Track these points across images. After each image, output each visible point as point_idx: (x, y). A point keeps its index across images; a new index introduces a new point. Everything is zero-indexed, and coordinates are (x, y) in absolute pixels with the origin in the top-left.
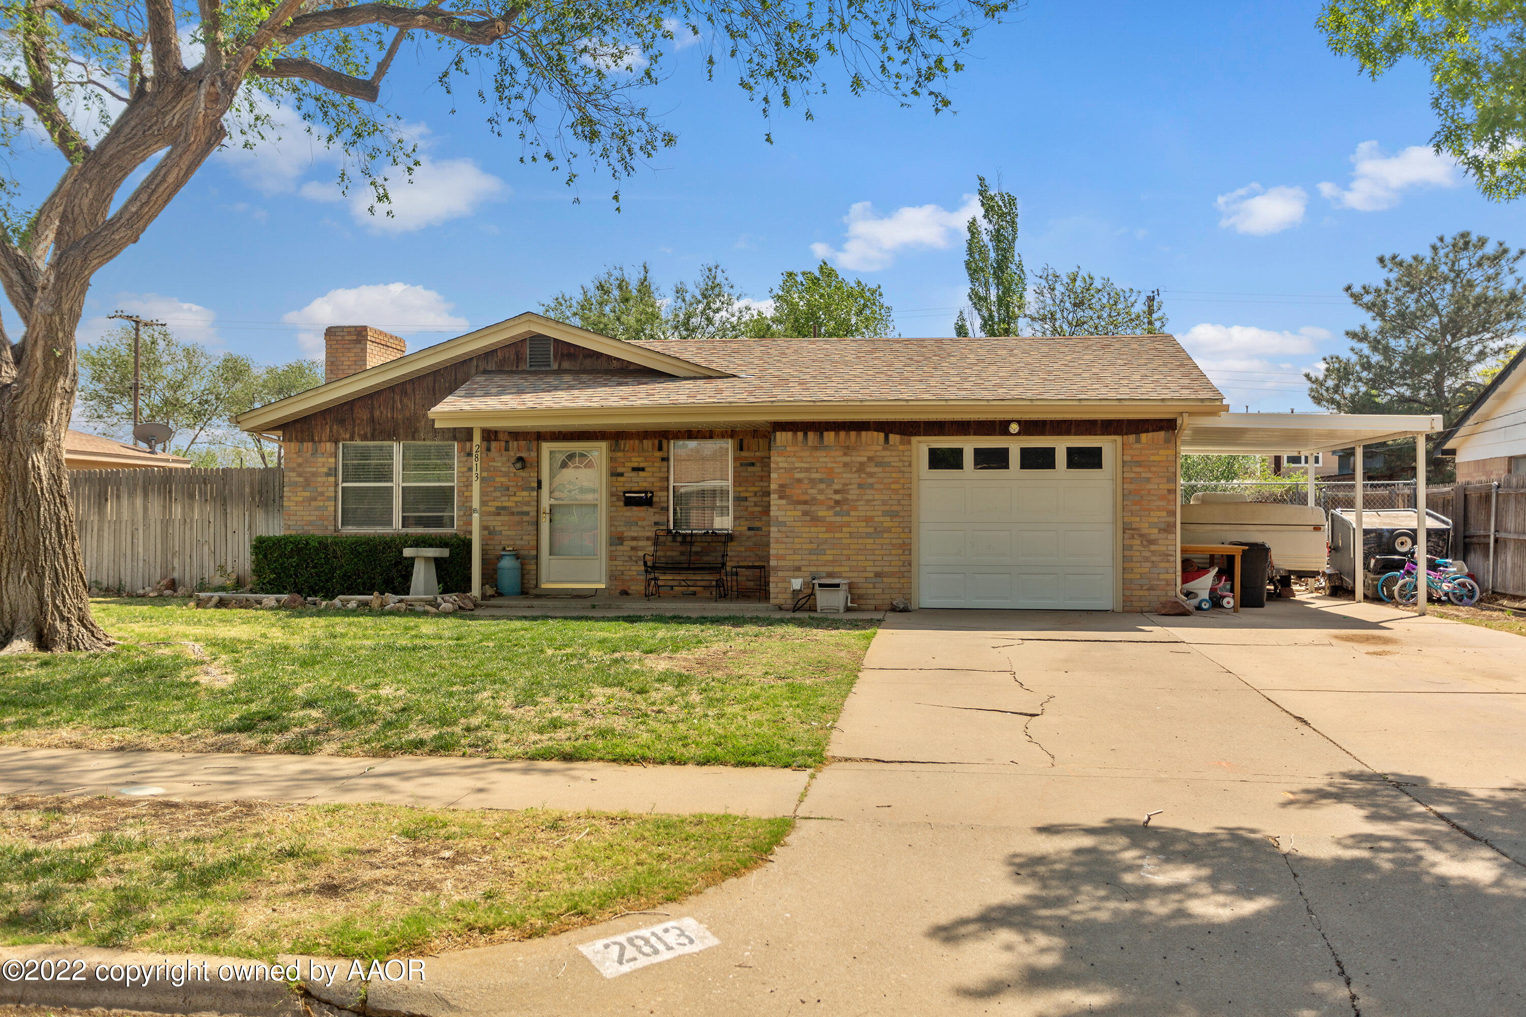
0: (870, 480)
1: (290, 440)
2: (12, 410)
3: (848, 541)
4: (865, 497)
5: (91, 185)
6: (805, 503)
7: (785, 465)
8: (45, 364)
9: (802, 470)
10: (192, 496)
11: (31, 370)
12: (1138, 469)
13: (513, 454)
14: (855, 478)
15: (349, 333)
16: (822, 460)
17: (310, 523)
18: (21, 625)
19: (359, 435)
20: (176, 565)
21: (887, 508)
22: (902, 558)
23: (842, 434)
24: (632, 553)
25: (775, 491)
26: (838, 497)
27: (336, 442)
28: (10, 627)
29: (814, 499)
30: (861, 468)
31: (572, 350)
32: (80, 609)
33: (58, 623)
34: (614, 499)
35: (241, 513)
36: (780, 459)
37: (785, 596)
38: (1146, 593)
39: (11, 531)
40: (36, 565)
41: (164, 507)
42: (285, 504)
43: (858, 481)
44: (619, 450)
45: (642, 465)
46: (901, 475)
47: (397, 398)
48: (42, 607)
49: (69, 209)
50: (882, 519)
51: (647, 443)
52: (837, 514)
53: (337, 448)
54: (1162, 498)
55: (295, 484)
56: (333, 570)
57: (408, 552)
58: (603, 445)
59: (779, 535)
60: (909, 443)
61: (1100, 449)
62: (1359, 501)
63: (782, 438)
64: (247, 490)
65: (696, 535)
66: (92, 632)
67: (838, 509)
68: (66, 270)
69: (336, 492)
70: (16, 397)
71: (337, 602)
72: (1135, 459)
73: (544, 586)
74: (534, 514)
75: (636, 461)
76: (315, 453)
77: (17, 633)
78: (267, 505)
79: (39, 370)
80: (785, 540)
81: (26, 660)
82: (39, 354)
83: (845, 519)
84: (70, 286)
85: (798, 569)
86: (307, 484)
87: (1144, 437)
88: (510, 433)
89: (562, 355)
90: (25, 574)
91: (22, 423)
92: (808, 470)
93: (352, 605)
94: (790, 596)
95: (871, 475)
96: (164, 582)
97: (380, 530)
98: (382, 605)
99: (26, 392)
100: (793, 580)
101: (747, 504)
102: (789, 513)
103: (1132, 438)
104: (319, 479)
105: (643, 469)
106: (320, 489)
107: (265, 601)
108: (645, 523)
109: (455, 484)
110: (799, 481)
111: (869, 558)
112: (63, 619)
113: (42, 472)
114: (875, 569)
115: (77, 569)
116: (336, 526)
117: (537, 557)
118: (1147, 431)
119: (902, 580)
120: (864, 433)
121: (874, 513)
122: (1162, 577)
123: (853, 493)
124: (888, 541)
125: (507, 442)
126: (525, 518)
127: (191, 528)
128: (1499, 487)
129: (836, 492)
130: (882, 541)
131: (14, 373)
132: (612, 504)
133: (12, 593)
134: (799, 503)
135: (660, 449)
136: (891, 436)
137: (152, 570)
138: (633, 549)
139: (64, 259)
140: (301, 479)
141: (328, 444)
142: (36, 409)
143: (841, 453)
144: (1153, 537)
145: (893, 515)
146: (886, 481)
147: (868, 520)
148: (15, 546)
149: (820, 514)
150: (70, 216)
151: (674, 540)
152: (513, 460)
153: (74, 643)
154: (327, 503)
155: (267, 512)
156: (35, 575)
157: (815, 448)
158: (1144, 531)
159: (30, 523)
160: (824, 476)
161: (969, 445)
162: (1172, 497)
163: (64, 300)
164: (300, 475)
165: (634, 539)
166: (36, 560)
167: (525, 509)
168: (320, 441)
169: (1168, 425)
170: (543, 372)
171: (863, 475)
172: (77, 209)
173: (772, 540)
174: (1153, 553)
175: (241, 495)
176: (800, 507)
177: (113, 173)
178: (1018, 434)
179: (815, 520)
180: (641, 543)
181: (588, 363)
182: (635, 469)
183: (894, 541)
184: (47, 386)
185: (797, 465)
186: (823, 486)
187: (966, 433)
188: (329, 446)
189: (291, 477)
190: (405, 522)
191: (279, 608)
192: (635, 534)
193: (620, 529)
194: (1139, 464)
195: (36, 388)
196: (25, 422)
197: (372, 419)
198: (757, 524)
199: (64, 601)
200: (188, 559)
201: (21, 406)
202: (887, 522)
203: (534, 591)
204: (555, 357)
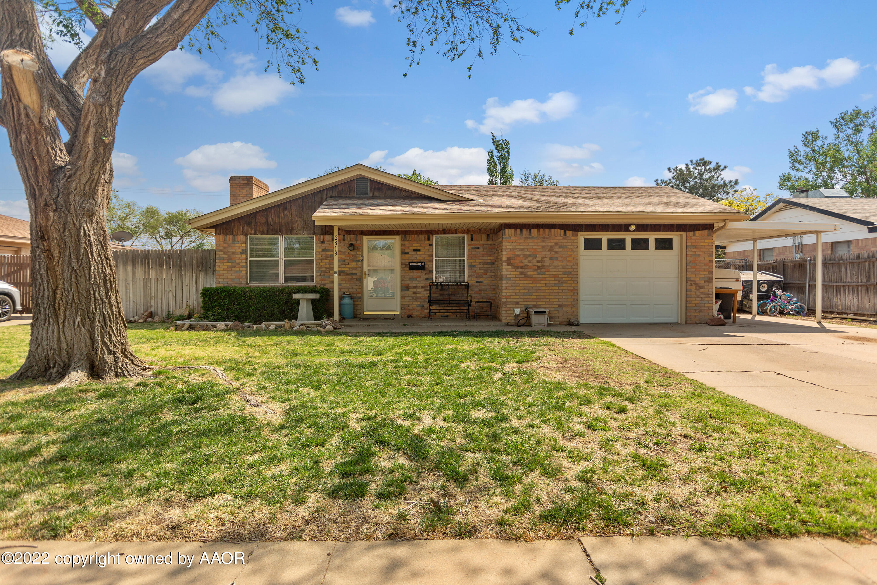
0: (556, 255)
1: (219, 234)
2: (67, 187)
3: (544, 288)
4: (554, 265)
5: (127, 17)
6: (521, 267)
7: (511, 247)
8: (96, 149)
9: (520, 250)
10: (161, 266)
11: (83, 154)
12: (694, 250)
13: (348, 242)
14: (548, 254)
15: (243, 180)
16: (530, 244)
17: (232, 280)
18: (76, 359)
19: (259, 231)
20: (153, 304)
21: (565, 270)
22: (573, 297)
23: (541, 231)
24: (414, 295)
25: (505, 261)
26: (539, 264)
27: (246, 235)
28: (67, 361)
29: (526, 265)
30: (551, 249)
31: (380, 186)
32: (122, 344)
33: (106, 356)
34: (404, 266)
35: (191, 274)
36: (507, 244)
37: (511, 318)
38: (698, 314)
39: (67, 286)
40: (88, 312)
41: (145, 272)
42: (217, 269)
43: (550, 256)
44: (406, 240)
45: (418, 248)
46: (572, 253)
47: (281, 211)
48: (93, 344)
49: (109, 36)
50: (563, 276)
51: (422, 237)
52: (538, 274)
53: (246, 239)
54: (706, 265)
55: (222, 259)
56: (249, 306)
57: (296, 296)
58: (397, 237)
59: (507, 285)
60: (577, 235)
61: (672, 239)
62: (755, 267)
63: (509, 232)
64: (194, 262)
65: (451, 285)
66: (132, 361)
67: (539, 271)
68: (114, 67)
69: (246, 263)
70: (69, 178)
71: (263, 325)
72: (693, 244)
73: (365, 313)
74: (359, 274)
75: (416, 246)
76: (234, 241)
77: (73, 366)
78: (206, 270)
79: (90, 155)
80: (511, 288)
81: (85, 391)
82: (90, 140)
83: (543, 276)
84: (119, 80)
85: (518, 303)
86: (229, 259)
87: (698, 233)
88: (346, 231)
89: (375, 188)
90: (79, 319)
91: (75, 199)
92: (523, 250)
93: (272, 327)
94: (513, 318)
95: (556, 253)
96: (146, 314)
97: (272, 284)
98: (291, 327)
99: (79, 173)
100: (515, 310)
101: (475, 269)
102: (512, 273)
103: (691, 233)
104: (237, 256)
105: (419, 250)
106: (237, 261)
107: (218, 326)
108: (420, 279)
109: (315, 258)
110: (518, 256)
111: (556, 297)
112: (110, 352)
113: (92, 239)
114: (559, 303)
115: (120, 314)
116: (246, 281)
117: (361, 298)
118: (699, 230)
119: (573, 309)
120: (553, 230)
121: (559, 273)
122: (706, 305)
123: (547, 262)
124: (566, 288)
125: (344, 235)
126: (354, 277)
127: (161, 283)
128: (810, 260)
129: (538, 262)
130: (562, 288)
131: (67, 159)
132: (402, 269)
133: (68, 334)
134: (518, 267)
135: (429, 239)
136: (567, 232)
137: (138, 307)
138: (414, 293)
139: (113, 56)
140: (226, 256)
141: (242, 236)
142: (87, 188)
143: (540, 241)
144: (701, 285)
145: (568, 274)
146: (564, 256)
147: (555, 276)
148: (70, 297)
149: (529, 273)
150: (110, 42)
151: (437, 288)
152: (347, 245)
153: (120, 371)
154: (241, 269)
155: (206, 274)
156: (88, 320)
157: (527, 238)
158: (697, 282)
159: (83, 279)
160: (532, 253)
161: (605, 237)
162: (710, 264)
163: (113, 94)
164: (225, 254)
165: (415, 287)
166: (88, 308)
167: (354, 272)
168: (237, 235)
169: (709, 227)
170: (365, 198)
171: (552, 253)
172: (115, 36)
173: (503, 288)
174: (702, 293)
175: (191, 265)
176: (518, 270)
177: (146, 8)
178: (634, 231)
179: (527, 276)
180: (419, 290)
181: (389, 193)
182: (415, 250)
183: (569, 288)
184: (97, 168)
185: (517, 247)
186: (531, 259)
187: (607, 230)
188: (242, 237)
189: (220, 254)
190: (287, 279)
191: (227, 330)
192: (415, 285)
193: (407, 282)
194: (695, 247)
195: (87, 170)
196: (78, 198)
197: (267, 223)
198: (481, 279)
199: (110, 339)
200: (160, 301)
201: (74, 184)
202: (565, 278)
203: (359, 316)
204: (371, 189)
